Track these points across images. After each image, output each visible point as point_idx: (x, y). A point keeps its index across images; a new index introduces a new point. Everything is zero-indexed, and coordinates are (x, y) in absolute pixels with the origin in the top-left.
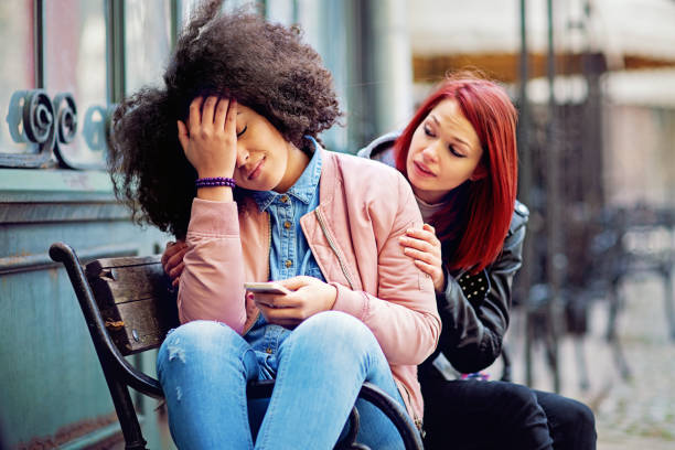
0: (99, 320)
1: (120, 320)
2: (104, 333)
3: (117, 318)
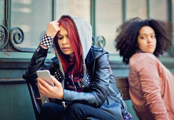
0: (34, 97)
1: (40, 97)
2: (35, 101)
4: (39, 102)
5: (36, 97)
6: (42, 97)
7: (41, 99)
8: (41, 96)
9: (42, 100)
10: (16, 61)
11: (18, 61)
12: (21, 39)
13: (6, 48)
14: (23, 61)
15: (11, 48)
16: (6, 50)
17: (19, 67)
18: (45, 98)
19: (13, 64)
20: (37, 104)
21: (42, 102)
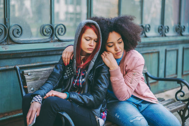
2: (22, 89)
4: (26, 90)
5: (23, 86)
7: (27, 88)
8: (27, 85)
9: (28, 88)
12: (20, 34)
13: (6, 41)
16: (6, 43)
18: (31, 86)
19: (11, 55)
21: (28, 90)
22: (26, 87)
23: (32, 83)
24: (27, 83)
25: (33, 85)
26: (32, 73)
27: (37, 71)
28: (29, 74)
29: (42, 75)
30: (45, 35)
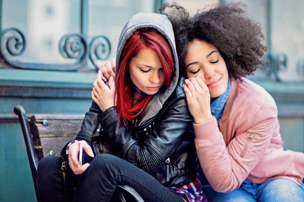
0: (30, 145)
2: (32, 151)
3: (40, 144)
4: (39, 153)
5: (34, 145)
6: (44, 145)
7: (42, 149)
8: (42, 144)
9: (44, 151)
10: (9, 84)
11: (12, 84)
12: (21, 47)
14: (21, 84)
15: (3, 63)
17: (16, 94)
18: (49, 148)
19: (4, 89)
20: (36, 156)
21: (44, 154)
22: (40, 147)
23: (51, 141)
24: (42, 140)
25: (54, 146)
26: (50, 122)
27: (60, 118)
28: (45, 121)
29: (70, 127)
30: (69, 57)
